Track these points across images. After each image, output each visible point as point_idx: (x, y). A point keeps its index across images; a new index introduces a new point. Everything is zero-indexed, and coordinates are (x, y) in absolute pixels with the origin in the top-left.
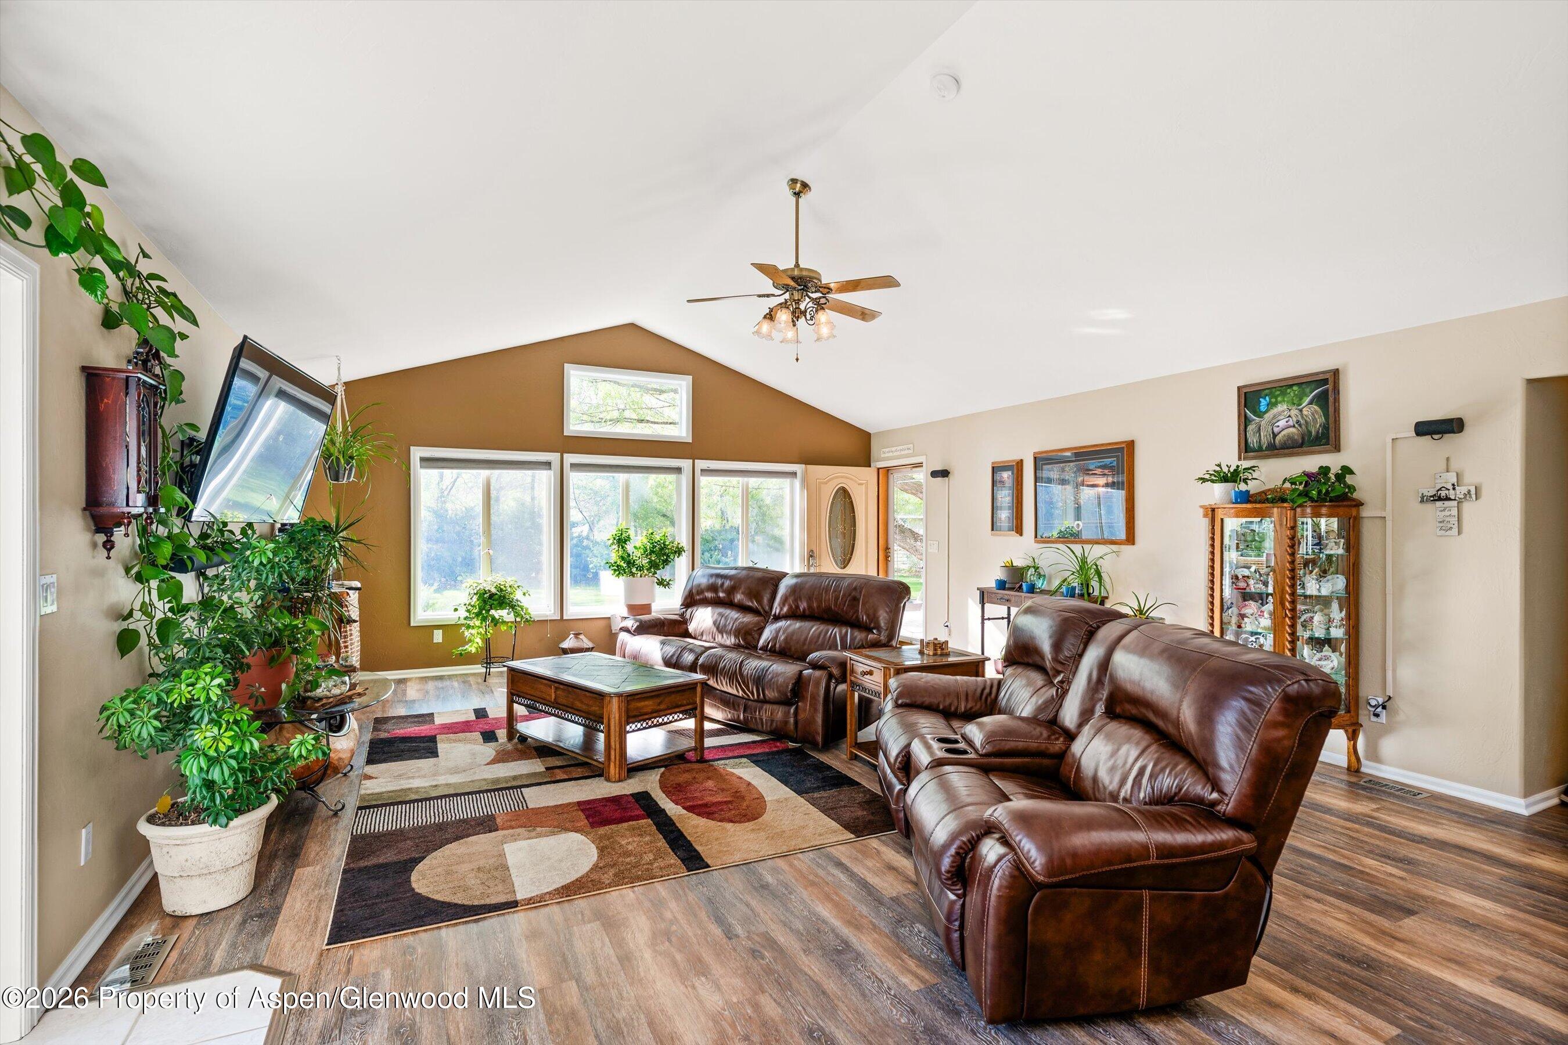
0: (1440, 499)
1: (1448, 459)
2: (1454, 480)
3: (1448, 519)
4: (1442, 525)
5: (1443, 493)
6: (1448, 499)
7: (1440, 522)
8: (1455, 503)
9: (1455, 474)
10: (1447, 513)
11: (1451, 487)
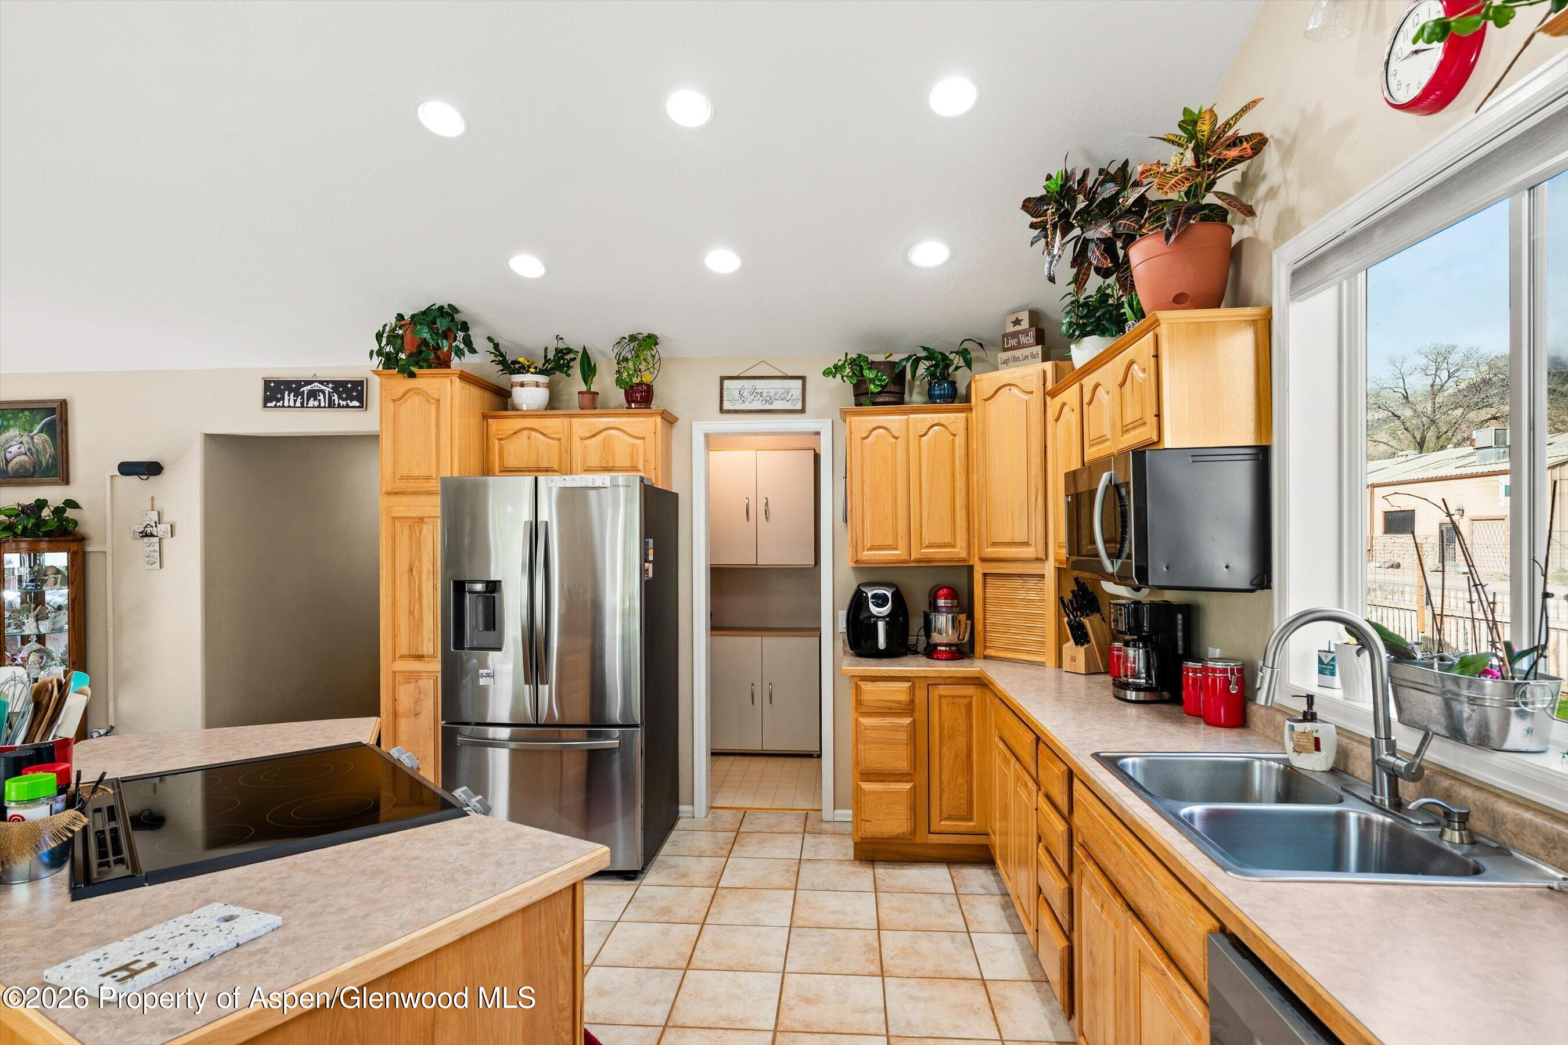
0: (146, 535)
1: (153, 498)
2: (156, 519)
3: (152, 554)
4: (148, 559)
5: (149, 530)
6: (152, 535)
7: (147, 557)
8: (156, 540)
9: (156, 513)
10: (152, 548)
11: (154, 525)
